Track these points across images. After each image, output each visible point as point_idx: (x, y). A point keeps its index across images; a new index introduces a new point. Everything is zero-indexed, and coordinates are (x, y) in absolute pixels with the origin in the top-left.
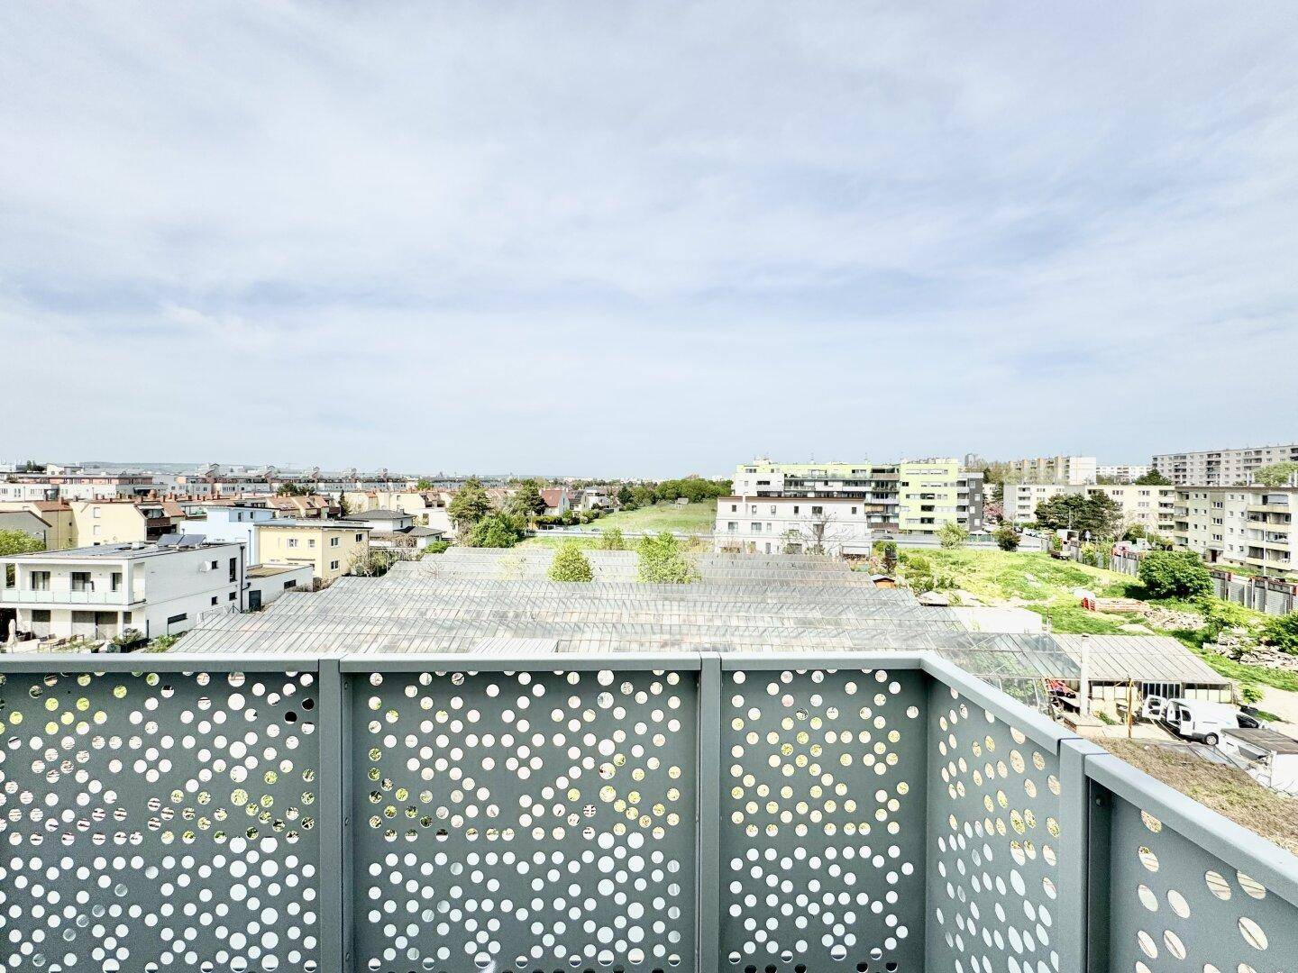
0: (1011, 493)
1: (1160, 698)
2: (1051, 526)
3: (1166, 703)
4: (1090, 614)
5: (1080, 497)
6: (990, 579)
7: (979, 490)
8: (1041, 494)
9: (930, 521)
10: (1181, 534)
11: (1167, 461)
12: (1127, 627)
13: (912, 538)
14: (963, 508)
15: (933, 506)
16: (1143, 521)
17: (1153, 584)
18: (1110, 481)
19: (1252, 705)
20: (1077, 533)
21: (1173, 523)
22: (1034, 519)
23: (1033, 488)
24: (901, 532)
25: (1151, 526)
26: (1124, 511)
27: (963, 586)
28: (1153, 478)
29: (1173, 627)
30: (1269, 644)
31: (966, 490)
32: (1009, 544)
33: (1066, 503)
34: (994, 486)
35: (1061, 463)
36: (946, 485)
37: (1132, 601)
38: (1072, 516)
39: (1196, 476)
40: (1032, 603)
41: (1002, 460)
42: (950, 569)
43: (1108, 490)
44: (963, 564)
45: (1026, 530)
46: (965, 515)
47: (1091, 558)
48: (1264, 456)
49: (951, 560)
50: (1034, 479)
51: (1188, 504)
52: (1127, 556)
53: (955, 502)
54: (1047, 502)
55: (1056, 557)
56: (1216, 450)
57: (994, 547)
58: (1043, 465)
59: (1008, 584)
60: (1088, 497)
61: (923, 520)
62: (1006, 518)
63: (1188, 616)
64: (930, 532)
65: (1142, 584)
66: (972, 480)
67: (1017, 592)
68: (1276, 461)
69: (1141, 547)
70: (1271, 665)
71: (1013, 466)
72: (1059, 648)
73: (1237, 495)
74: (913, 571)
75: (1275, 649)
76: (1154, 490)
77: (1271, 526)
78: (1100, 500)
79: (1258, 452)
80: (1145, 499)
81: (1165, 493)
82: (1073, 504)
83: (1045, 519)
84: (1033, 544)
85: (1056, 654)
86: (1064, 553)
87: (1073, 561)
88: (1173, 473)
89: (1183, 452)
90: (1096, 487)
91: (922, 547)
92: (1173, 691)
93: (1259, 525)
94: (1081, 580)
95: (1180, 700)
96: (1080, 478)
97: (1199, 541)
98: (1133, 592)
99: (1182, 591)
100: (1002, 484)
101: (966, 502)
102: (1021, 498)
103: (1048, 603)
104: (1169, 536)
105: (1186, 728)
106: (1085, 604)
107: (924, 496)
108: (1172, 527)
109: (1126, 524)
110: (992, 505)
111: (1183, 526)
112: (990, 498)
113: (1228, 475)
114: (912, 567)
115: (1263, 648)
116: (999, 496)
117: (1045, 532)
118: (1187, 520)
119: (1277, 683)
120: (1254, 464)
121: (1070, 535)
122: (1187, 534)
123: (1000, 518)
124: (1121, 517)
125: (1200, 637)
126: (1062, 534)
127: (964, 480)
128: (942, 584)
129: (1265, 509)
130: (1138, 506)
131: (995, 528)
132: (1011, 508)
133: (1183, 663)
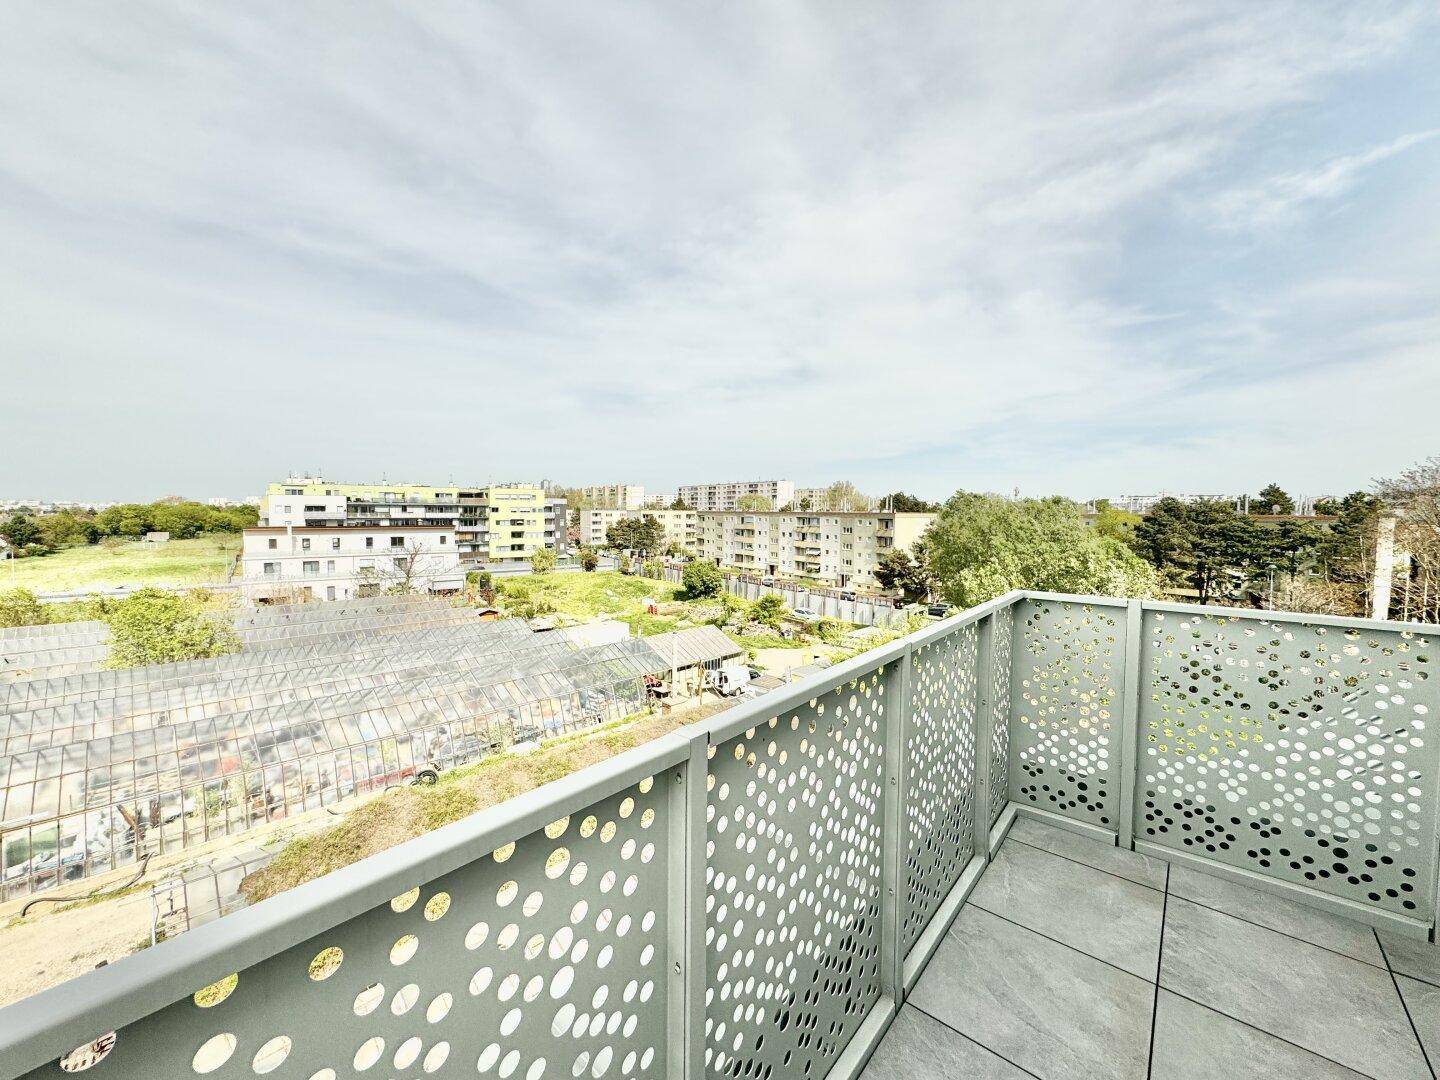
0: (586, 517)
1: (712, 670)
2: (618, 547)
3: (714, 674)
4: (655, 618)
5: (638, 521)
6: (580, 599)
7: (563, 516)
8: (609, 519)
9: (520, 547)
10: (700, 548)
11: (686, 492)
12: (680, 624)
13: (504, 566)
14: (550, 533)
15: (523, 532)
16: (678, 540)
17: (691, 588)
18: (652, 507)
19: (752, 663)
20: (637, 551)
21: (695, 540)
22: (605, 541)
23: (603, 513)
24: (493, 561)
25: (682, 540)
26: (666, 532)
27: (559, 609)
28: (678, 505)
29: (705, 618)
30: (754, 620)
31: (552, 515)
32: (590, 566)
33: (629, 526)
34: (571, 511)
35: (620, 491)
36: (533, 511)
37: (679, 602)
38: (634, 538)
39: (703, 506)
40: (614, 615)
41: (576, 488)
42: (545, 594)
43: (655, 514)
44: (555, 587)
45: (601, 552)
46: (551, 540)
47: (650, 571)
48: (737, 490)
49: (544, 585)
50: (602, 505)
51: (704, 525)
52: (672, 567)
53: (542, 527)
54: (615, 525)
55: (625, 573)
56: (713, 484)
57: (581, 571)
58: (607, 493)
59: (593, 601)
60: (643, 521)
61: (513, 548)
62: (583, 542)
63: (709, 608)
64: (521, 559)
65: (684, 589)
66: (554, 506)
67: (603, 608)
68: (743, 494)
69: (677, 560)
70: (756, 634)
71: (584, 492)
72: (650, 648)
73: (729, 517)
74: (511, 600)
75: (756, 622)
76: (683, 513)
77: (745, 539)
78: (651, 523)
79: (734, 486)
80: (677, 521)
81: (689, 516)
82: (632, 527)
83: (615, 541)
84: (607, 564)
85: (649, 654)
86: (631, 570)
87: (637, 575)
88: (690, 501)
89: (696, 485)
90: (648, 512)
91: (515, 575)
92: (717, 664)
93: (740, 538)
94: (644, 590)
95: (721, 670)
96: (634, 505)
97: (710, 551)
98: (679, 596)
99: (708, 591)
100: (578, 510)
101: (552, 527)
102: (594, 523)
103: (625, 614)
104: (693, 550)
106: (652, 610)
107: (514, 522)
108: (693, 543)
109: (667, 541)
110: (571, 530)
111: (701, 541)
112: (569, 524)
113: (721, 504)
114: (510, 596)
115: (751, 623)
116: (576, 520)
117: (614, 552)
118: (703, 537)
119: (760, 645)
120: (732, 495)
121: (632, 554)
122: (704, 548)
123: (578, 542)
124: (663, 536)
125: (719, 623)
126: (627, 552)
127: (548, 505)
128: (541, 610)
129: (742, 527)
130: (673, 526)
131: (574, 551)
132: (586, 532)
133: (719, 642)
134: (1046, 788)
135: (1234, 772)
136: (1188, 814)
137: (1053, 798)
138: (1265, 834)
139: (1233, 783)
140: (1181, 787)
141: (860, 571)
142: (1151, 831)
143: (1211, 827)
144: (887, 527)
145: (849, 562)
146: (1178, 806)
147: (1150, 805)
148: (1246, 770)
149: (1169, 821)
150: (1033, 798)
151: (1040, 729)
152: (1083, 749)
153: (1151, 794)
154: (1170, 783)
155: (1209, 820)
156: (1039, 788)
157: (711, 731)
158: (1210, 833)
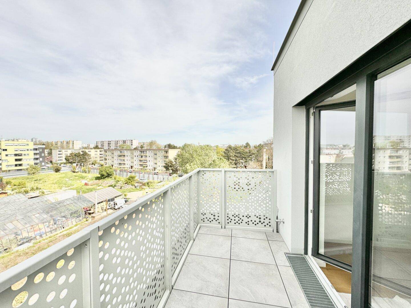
0: (55, 153)
1: (111, 202)
2: (71, 163)
3: (112, 203)
4: (87, 187)
5: (79, 153)
6: (53, 183)
7: (43, 152)
8: (66, 153)
9: (20, 165)
10: (105, 162)
11: (99, 143)
12: (98, 188)
13: (11, 173)
14: (37, 159)
15: (22, 159)
16: (97, 159)
17: (102, 175)
18: (85, 148)
19: (126, 197)
20: (79, 164)
21: (103, 159)
22: (65, 161)
23: (63, 151)
24: (4, 171)
25: (98, 159)
26: (92, 157)
27: (42, 188)
28: (96, 147)
29: (108, 185)
30: (126, 184)
31: (38, 152)
32: (57, 170)
33: (75, 155)
34: (48, 150)
35: (71, 143)
36: (28, 150)
37: (98, 181)
38: (77, 159)
39: (106, 147)
40: (69, 188)
41: (50, 141)
42: (34, 183)
43: (87, 151)
44: (40, 180)
45: (62, 165)
46: (38, 161)
47: (85, 171)
48: (118, 142)
49: (34, 179)
50: (62, 147)
51: (107, 154)
52: (94, 169)
53: (32, 156)
54: (69, 155)
55: (74, 172)
56: (110, 140)
57: (53, 173)
58: (65, 143)
59: (60, 184)
60: (81, 153)
61: (16, 165)
62: (54, 161)
63: (109, 181)
64: (21, 170)
65: (99, 176)
66: (40, 148)
67: (64, 186)
68: (121, 144)
69: (96, 166)
70: (127, 188)
71: (54, 143)
72: (85, 198)
73: (116, 151)
74: (15, 187)
75: (127, 184)
76: (98, 150)
77: (122, 158)
78: (85, 154)
79: (118, 141)
80: (96, 153)
81: (101, 151)
82: (77, 155)
83: (69, 161)
84: (66, 169)
85: (85, 200)
86: (77, 171)
87: (80, 172)
88: (101, 146)
89: (103, 141)
90: (83, 150)
91: (18, 176)
92: (112, 200)
93: (120, 158)
94: (83, 178)
95: (114, 201)
96: (78, 147)
97: (109, 162)
98: (97, 178)
99: (109, 175)
100: (51, 150)
101: (38, 156)
102: (59, 154)
103: (74, 187)
104: (102, 162)
105: (116, 207)
106: (86, 184)
107: (16, 155)
108: (103, 160)
109: (92, 160)
110: (48, 157)
111: (106, 159)
112: (46, 155)
113: (113, 147)
114: (15, 185)
115: (125, 185)
116: (50, 154)
117: (69, 165)
118: (107, 158)
119: (128, 191)
120: (117, 144)
121: (77, 165)
122: (107, 162)
123: (51, 162)
124: (90, 158)
125: (113, 186)
126: (75, 165)
127: (36, 148)
128: (32, 189)
129: (121, 154)
131: (50, 165)
132: (55, 157)
133: (114, 192)
134: (207, 218)
135: (242, 205)
136: (235, 217)
137: (208, 220)
138: (248, 218)
139: (242, 208)
140: (233, 211)
141: (159, 166)
142: (228, 223)
143: (239, 219)
144: (167, 153)
145: (156, 164)
146: (233, 216)
147: (228, 217)
148: (244, 205)
149: (231, 220)
150: (204, 221)
151: (205, 203)
152: (214, 206)
153: (228, 214)
154: (231, 211)
155: (239, 217)
156: (205, 218)
157: (99, 226)
158: (239, 220)
